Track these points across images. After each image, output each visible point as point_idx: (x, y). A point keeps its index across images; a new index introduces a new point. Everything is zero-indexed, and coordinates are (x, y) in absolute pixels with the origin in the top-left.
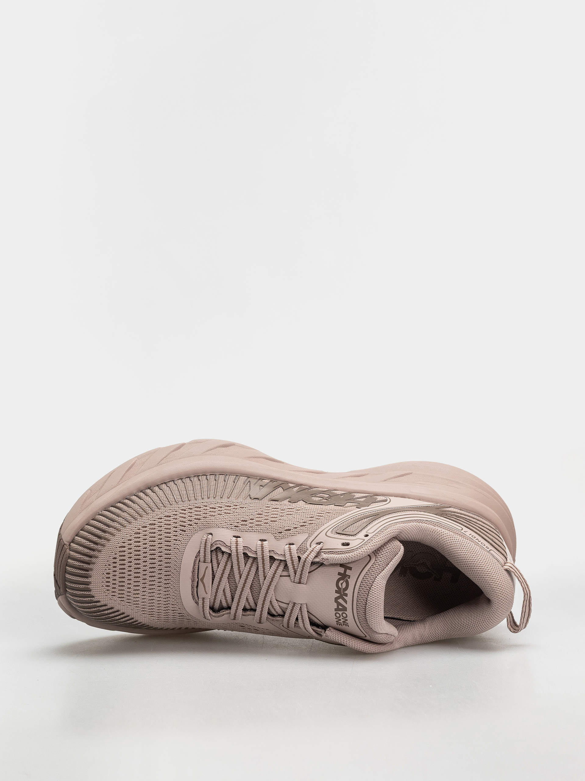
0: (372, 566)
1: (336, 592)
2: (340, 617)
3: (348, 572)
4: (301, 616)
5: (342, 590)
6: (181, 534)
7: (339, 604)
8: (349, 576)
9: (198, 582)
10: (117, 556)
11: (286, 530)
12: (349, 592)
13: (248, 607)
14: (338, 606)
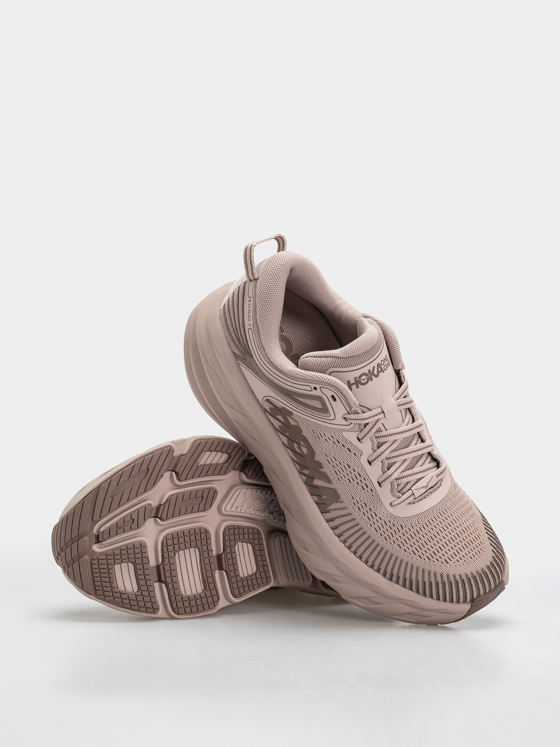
0: (336, 367)
1: (372, 380)
2: (385, 365)
3: (352, 381)
4: (403, 395)
5: (368, 376)
6: (406, 527)
7: (378, 372)
8: (355, 378)
9: (430, 489)
10: (455, 560)
11: (350, 451)
12: (365, 370)
13: (420, 440)
14: (380, 372)
